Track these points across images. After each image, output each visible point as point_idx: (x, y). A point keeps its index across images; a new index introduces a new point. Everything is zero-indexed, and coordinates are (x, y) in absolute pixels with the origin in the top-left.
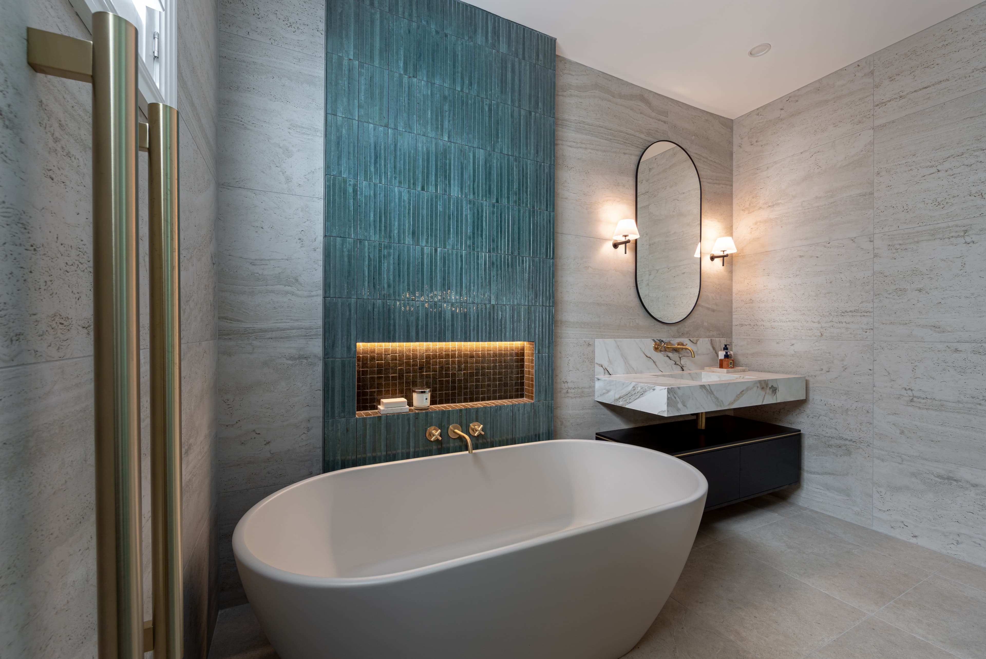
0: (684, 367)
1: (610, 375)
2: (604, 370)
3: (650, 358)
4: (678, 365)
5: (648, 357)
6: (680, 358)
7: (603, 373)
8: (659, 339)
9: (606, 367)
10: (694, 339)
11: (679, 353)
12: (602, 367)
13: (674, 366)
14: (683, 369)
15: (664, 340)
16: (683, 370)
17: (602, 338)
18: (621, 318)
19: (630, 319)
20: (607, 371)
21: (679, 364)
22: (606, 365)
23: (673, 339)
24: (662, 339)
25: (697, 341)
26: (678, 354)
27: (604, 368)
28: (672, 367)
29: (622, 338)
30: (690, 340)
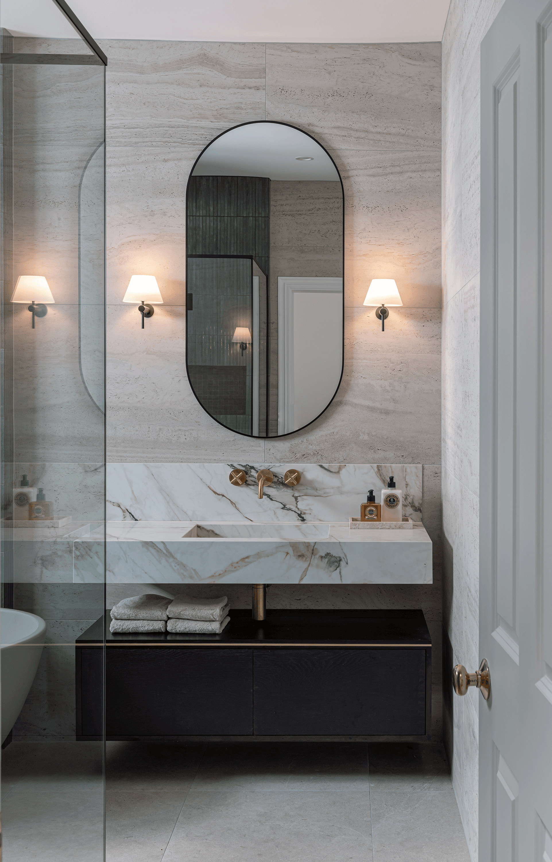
0: (305, 514)
1: (136, 520)
2: (124, 512)
3: (223, 496)
4: (290, 509)
5: (218, 494)
6: (296, 498)
7: (122, 517)
8: (244, 464)
9: (128, 508)
10: (334, 466)
11: (293, 490)
12: (119, 506)
13: (281, 513)
14: (303, 518)
15: (256, 465)
16: (303, 520)
17: (121, 461)
18: (160, 429)
19: (180, 430)
20: (130, 513)
21: (294, 508)
22: (127, 503)
23: (278, 464)
24: (250, 464)
25: (340, 468)
26: (291, 491)
27: (124, 509)
28: (275, 513)
29: (161, 462)
30: (321, 466)
